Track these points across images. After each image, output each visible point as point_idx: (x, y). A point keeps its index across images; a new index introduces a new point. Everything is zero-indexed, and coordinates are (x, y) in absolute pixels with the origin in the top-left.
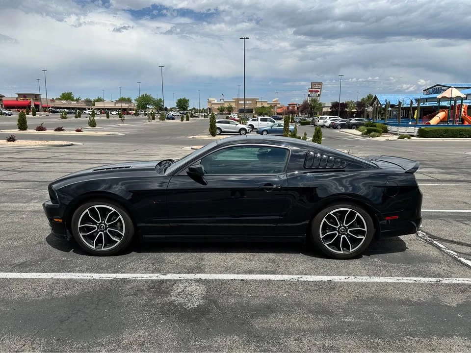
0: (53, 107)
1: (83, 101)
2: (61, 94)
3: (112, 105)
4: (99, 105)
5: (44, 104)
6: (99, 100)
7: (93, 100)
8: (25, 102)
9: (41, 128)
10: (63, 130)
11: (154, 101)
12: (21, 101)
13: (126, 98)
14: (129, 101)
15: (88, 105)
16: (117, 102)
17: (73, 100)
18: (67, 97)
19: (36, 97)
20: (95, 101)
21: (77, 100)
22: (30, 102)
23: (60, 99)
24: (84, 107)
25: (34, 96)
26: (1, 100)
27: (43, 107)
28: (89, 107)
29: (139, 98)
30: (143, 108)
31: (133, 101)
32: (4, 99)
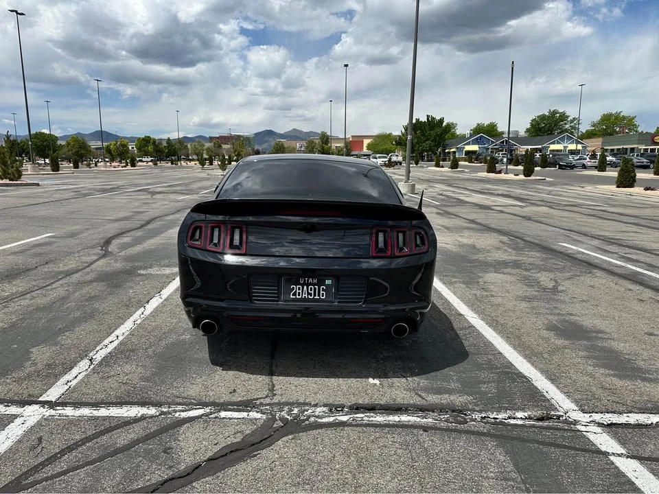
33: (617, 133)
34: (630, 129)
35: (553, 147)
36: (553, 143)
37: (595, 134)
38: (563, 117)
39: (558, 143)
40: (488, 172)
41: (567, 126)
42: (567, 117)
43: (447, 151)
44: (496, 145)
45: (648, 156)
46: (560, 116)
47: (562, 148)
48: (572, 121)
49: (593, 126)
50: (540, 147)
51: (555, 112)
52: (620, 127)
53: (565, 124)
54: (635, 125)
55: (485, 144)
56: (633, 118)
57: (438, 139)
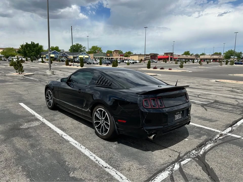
0: (178, 59)
1: (194, 55)
2: (184, 52)
3: (209, 57)
4: (202, 57)
5: (175, 57)
6: (203, 54)
7: (199, 55)
8: (167, 57)
9: (155, 68)
10: (164, 69)
11: (236, 54)
12: (165, 56)
13: (218, 52)
14: (220, 54)
15: (196, 57)
16: (213, 55)
17: (189, 55)
18: (187, 53)
19: (172, 54)
20: (200, 55)
21: (191, 55)
22: (169, 57)
23: (183, 55)
24: (194, 58)
25: (171, 54)
26: (157, 56)
27: (174, 59)
28: (196, 58)
29: (227, 52)
30: (228, 58)
31: (222, 54)
32: (158, 55)
33: (97, 52)
34: (100, 52)
35: (80, 56)
36: (80, 55)
37: (91, 53)
38: (81, 46)
39: (82, 55)
40: (66, 65)
41: (82, 49)
42: (82, 46)
43: (42, 56)
44: (61, 55)
45: (110, 60)
46: (80, 46)
47: (83, 57)
48: (84, 48)
49: (90, 50)
50: (76, 56)
51: (78, 44)
52: (98, 51)
53: (82, 48)
54: (101, 50)
55: (56, 54)
56: (101, 48)
57: (37, 51)
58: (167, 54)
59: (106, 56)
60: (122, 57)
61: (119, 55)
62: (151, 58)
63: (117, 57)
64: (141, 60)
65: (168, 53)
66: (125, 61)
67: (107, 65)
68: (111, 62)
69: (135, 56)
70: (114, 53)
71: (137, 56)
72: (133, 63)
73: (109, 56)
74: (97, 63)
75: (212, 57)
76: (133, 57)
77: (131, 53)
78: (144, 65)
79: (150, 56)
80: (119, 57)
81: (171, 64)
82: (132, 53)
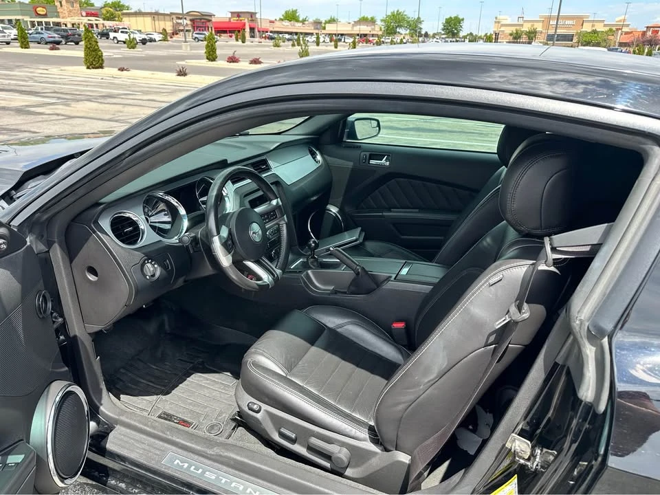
0: (271, 32)
1: (311, 23)
2: (283, 13)
3: (347, 29)
4: (330, 28)
6: (332, 21)
7: (324, 22)
8: (240, 24)
9: (233, 60)
10: (260, 63)
11: (408, 22)
12: (235, 22)
13: (369, 17)
14: (373, 21)
15: (317, 29)
16: (357, 23)
17: (298, 21)
18: (291, 16)
19: (252, 16)
20: (326, 23)
21: (303, 21)
22: (245, 24)
23: (282, 20)
24: (311, 32)
25: (249, 16)
26: (210, 21)
27: (259, 31)
28: (317, 31)
29: (387, 16)
30: (391, 33)
31: (379, 22)
32: (214, 20)
58: (238, 14)
59: (34, 13)
60: (93, 20)
61: (84, 14)
62: (194, 27)
63: (76, 20)
64: (164, 32)
65: (241, 12)
66: (112, 35)
67: (52, 49)
68: (62, 37)
69: (140, 19)
70: (61, 6)
71: (148, 20)
72: (144, 42)
73: (45, 16)
74: (6, 39)
75: (355, 28)
76: (133, 19)
77: (123, 6)
78: (184, 48)
79: (191, 20)
80: (85, 20)
81: (257, 46)
82: (128, 8)
